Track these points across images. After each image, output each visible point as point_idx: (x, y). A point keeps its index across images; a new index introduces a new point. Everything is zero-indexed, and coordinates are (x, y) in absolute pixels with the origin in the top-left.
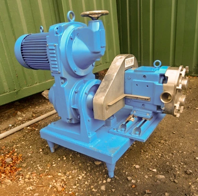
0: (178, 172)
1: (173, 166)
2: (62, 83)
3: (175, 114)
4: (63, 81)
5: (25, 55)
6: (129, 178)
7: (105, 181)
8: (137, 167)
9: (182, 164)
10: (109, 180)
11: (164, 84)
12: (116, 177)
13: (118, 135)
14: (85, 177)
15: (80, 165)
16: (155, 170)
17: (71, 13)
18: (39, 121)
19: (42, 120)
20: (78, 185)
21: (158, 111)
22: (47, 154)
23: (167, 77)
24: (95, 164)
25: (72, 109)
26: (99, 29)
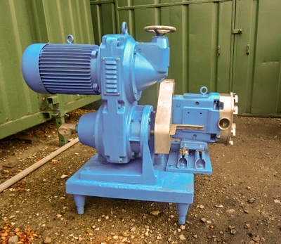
0: (242, 203)
1: (234, 198)
6: (203, 219)
7: (179, 230)
8: (202, 207)
11: (220, 110)
12: (188, 222)
13: (179, 171)
14: (151, 231)
16: (221, 206)
18: (23, 178)
19: (27, 176)
22: (74, 218)
23: (223, 103)
24: (153, 215)
25: (129, 144)
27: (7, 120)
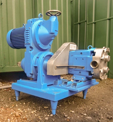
0: (102, 117)
1: (99, 114)
2: (30, 50)
3: (101, 78)
4: (31, 49)
5: (12, 39)
6: (66, 116)
7: (48, 116)
8: (73, 112)
9: (106, 114)
10: (51, 115)
11: (93, 57)
12: (56, 114)
14: (36, 112)
15: (34, 107)
16: (85, 114)
17: (41, 15)
20: (30, 115)
21: (89, 76)
22: (14, 101)
23: (95, 52)
24: (44, 108)
25: (34, 67)
26: (55, 20)
27: (15, 66)
